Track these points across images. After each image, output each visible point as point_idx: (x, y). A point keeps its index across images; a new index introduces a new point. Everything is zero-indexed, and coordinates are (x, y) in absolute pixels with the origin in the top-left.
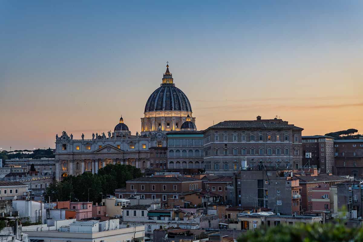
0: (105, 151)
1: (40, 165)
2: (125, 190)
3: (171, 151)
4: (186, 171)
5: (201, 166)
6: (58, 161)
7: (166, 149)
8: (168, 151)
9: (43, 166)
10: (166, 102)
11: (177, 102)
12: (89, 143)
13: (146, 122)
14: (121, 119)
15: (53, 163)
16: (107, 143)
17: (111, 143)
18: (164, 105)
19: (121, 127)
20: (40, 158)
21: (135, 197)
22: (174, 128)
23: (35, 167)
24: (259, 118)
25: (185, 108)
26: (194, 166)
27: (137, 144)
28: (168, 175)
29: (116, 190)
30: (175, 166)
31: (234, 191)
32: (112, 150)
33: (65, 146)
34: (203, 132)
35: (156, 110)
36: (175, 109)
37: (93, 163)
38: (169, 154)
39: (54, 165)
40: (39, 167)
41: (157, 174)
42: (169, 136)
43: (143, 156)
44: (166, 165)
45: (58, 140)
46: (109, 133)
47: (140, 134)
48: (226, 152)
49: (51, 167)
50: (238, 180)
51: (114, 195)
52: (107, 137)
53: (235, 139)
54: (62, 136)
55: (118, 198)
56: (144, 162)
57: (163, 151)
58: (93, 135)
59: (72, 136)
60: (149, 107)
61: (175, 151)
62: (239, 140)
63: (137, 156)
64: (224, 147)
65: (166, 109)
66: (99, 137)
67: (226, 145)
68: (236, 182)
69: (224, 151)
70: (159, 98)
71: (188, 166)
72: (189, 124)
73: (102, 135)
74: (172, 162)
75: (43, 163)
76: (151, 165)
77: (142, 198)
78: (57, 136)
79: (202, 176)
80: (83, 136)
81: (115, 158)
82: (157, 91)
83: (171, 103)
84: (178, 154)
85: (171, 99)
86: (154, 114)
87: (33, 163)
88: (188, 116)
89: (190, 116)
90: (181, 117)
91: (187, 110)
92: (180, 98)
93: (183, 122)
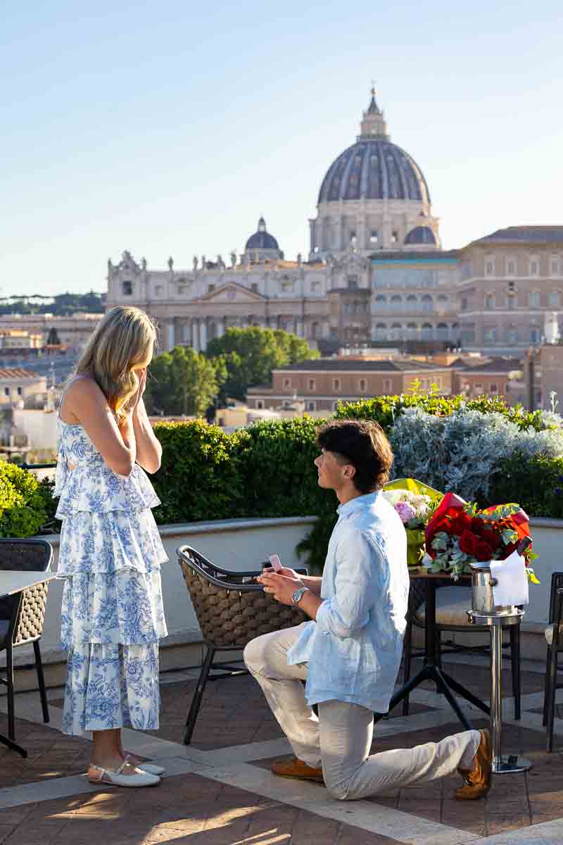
0: (224, 297)
1: (71, 330)
2: (271, 391)
3: (380, 298)
4: (413, 347)
5: (451, 335)
7: (368, 292)
8: (373, 297)
9: (78, 335)
10: (368, 179)
11: (394, 179)
12: (182, 280)
13: (320, 230)
14: (262, 221)
16: (227, 279)
17: (238, 280)
18: (364, 187)
19: (263, 241)
20: (71, 313)
21: (293, 406)
22: (390, 243)
23: (61, 336)
25: (414, 195)
26: (436, 335)
27: (298, 283)
28: (369, 355)
29: (250, 390)
30: (389, 334)
31: (526, 394)
32: (240, 296)
33: (128, 288)
34: (454, 255)
35: (346, 198)
36: (391, 197)
37: (195, 327)
38: (375, 307)
40: (68, 335)
41: (346, 353)
42: (375, 264)
43: (311, 310)
44: (366, 331)
45: (114, 272)
46: (234, 257)
47: (305, 258)
48: (511, 302)
50: (536, 367)
51: (243, 400)
52: (228, 263)
53: (534, 271)
54: (121, 264)
55: (252, 407)
56: (315, 324)
57: (359, 299)
58: (196, 261)
59: (144, 262)
60: (330, 191)
61: (389, 299)
62: (544, 272)
63: (298, 311)
64: (507, 290)
65: (368, 197)
66: (210, 265)
67: (511, 284)
68: (532, 371)
69: (507, 300)
70: (352, 170)
71: (419, 333)
72: (423, 234)
73: (215, 260)
74: (381, 325)
75: (79, 325)
76: (333, 330)
77: (310, 408)
78: (110, 263)
79: (451, 359)
80: (171, 262)
81: (247, 314)
82: (348, 154)
83: (381, 181)
84: (396, 304)
85: (380, 172)
86: (339, 208)
87: (57, 326)
88: (422, 214)
89: (426, 213)
90: (404, 216)
91: (419, 198)
92: (402, 170)
93: (410, 228)
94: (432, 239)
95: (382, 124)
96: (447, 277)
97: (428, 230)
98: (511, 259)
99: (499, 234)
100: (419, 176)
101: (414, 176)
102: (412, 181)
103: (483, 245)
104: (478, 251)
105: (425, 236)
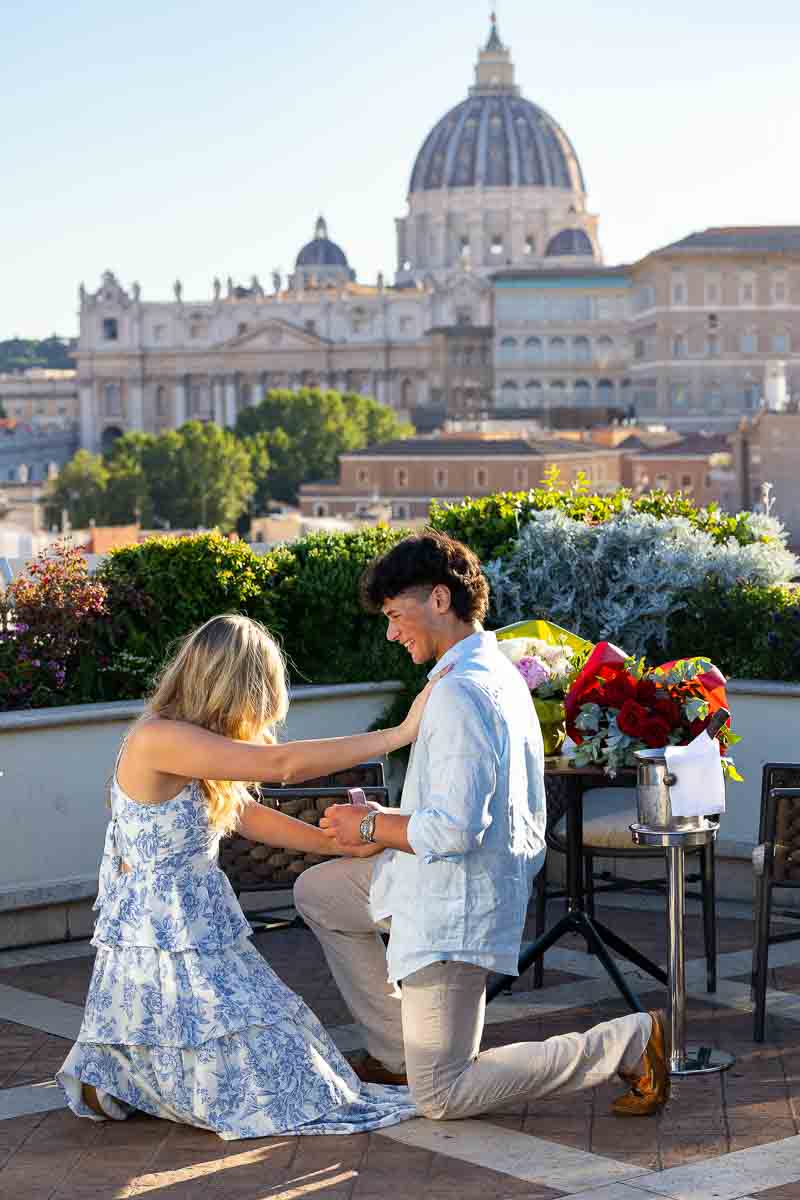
0: (262, 342)
1: (22, 396)
2: (337, 489)
3: (509, 341)
4: (561, 418)
5: (618, 398)
6: (87, 382)
7: (488, 333)
8: (497, 340)
9: (34, 404)
10: (488, 154)
11: (528, 154)
12: (196, 317)
13: (411, 236)
14: (321, 223)
15: (71, 388)
16: (267, 314)
17: (286, 314)
18: (481, 167)
19: (322, 254)
20: (22, 368)
21: (372, 512)
22: (522, 255)
23: (7, 405)
25: (559, 178)
26: (595, 398)
27: (380, 316)
28: (491, 430)
29: (304, 488)
30: (524, 398)
31: (737, 489)
32: (288, 341)
33: (111, 329)
34: (624, 273)
35: (453, 184)
36: (523, 182)
37: (217, 389)
38: (499, 355)
39: (75, 396)
40: (18, 404)
41: (455, 427)
42: (499, 286)
43: (400, 361)
44: (486, 393)
45: (89, 304)
46: (277, 279)
47: (390, 279)
48: (712, 349)
49: (61, 403)
50: (753, 448)
51: (294, 504)
52: (268, 288)
53: (748, 295)
54: (100, 292)
55: (308, 513)
56: (406, 383)
57: (477, 343)
58: (217, 285)
59: (137, 288)
60: (427, 174)
61: (521, 342)
62: (764, 298)
63: (378, 363)
64: (706, 326)
65: (488, 182)
66: (241, 293)
67: (712, 317)
68: (745, 456)
69: (706, 345)
70: (461, 140)
71: (569, 396)
72: (574, 240)
73: (247, 285)
74: (510, 384)
75: (36, 388)
76: (435, 393)
77: (400, 515)
78: (82, 290)
79: (619, 436)
80: (178, 288)
81: (299, 369)
82: (454, 115)
83: (507, 158)
84: (533, 350)
85: (506, 143)
86: (442, 201)
87: (1, 390)
88: (572, 209)
89: (579, 208)
90: (544, 212)
91: (568, 184)
92: (539, 138)
93: (554, 231)
94: (588, 248)
95: (509, 68)
96: (611, 308)
97: (583, 234)
98: (713, 278)
99: (693, 240)
100: (566, 150)
101: (560, 150)
102: (555, 155)
103: (667, 257)
104: (661, 267)
105: (576, 243)
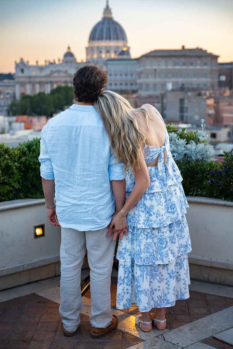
0: (56, 74)
3: (110, 75)
5: (134, 88)
6: (17, 83)
10: (106, 33)
12: (41, 69)
13: (89, 51)
14: (69, 48)
15: (13, 84)
16: (56, 69)
17: (60, 68)
18: (104, 35)
19: (69, 55)
20: (2, 80)
22: (113, 56)
24: (183, 47)
26: (129, 88)
30: (114, 87)
31: (161, 108)
32: (62, 74)
33: (22, 71)
34: (137, 59)
35: (98, 39)
36: (114, 39)
37: (46, 85)
39: (14, 86)
42: (109, 62)
45: (17, 66)
46: (59, 60)
47: (84, 61)
48: (155, 76)
49: (11, 88)
50: (164, 99)
52: (57, 63)
53: (163, 65)
54: (20, 63)
58: (46, 62)
59: (28, 62)
60: (93, 37)
61: (113, 75)
62: (167, 65)
64: (154, 72)
65: (106, 39)
66: (51, 64)
67: (155, 70)
68: (162, 100)
71: (124, 87)
72: (125, 53)
73: (52, 62)
74: (111, 85)
75: (6, 84)
78: (16, 62)
79: (135, 96)
80: (37, 62)
81: (64, 80)
82: (98, 24)
83: (110, 34)
84: (116, 77)
86: (96, 44)
88: (124, 45)
89: (126, 45)
90: (118, 47)
91: (123, 39)
93: (120, 50)
94: (129, 54)
95: (110, 13)
96: (130, 68)
97: (128, 52)
103: (146, 56)
104: (144, 59)
